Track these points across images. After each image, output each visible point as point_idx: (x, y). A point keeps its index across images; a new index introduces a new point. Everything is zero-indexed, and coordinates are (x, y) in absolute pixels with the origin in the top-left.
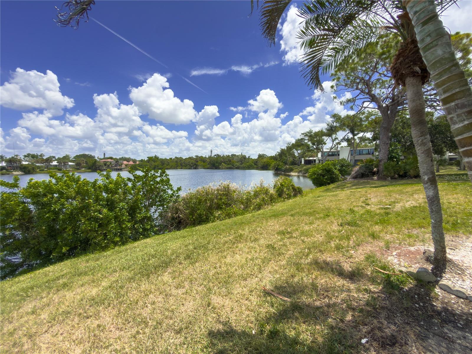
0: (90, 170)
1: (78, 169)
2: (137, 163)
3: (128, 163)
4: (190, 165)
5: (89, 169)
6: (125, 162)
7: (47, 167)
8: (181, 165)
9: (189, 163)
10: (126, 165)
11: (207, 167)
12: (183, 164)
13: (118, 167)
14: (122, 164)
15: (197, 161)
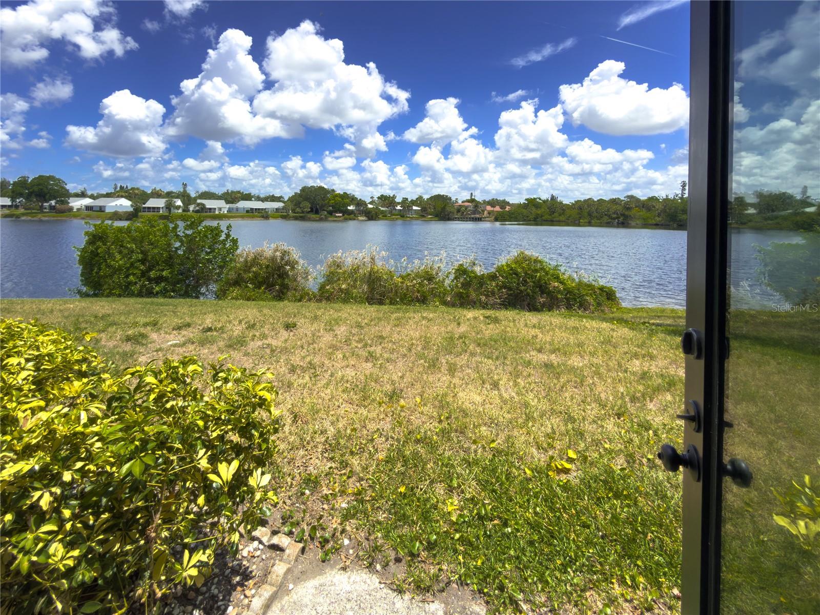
0: (437, 219)
1: (423, 216)
2: (508, 208)
3: (492, 209)
4: (609, 216)
5: (437, 216)
6: (489, 208)
7: (391, 212)
8: (590, 215)
9: (608, 210)
10: (489, 213)
11: (654, 222)
12: (595, 214)
13: (478, 216)
14: (483, 211)
15: (629, 209)
